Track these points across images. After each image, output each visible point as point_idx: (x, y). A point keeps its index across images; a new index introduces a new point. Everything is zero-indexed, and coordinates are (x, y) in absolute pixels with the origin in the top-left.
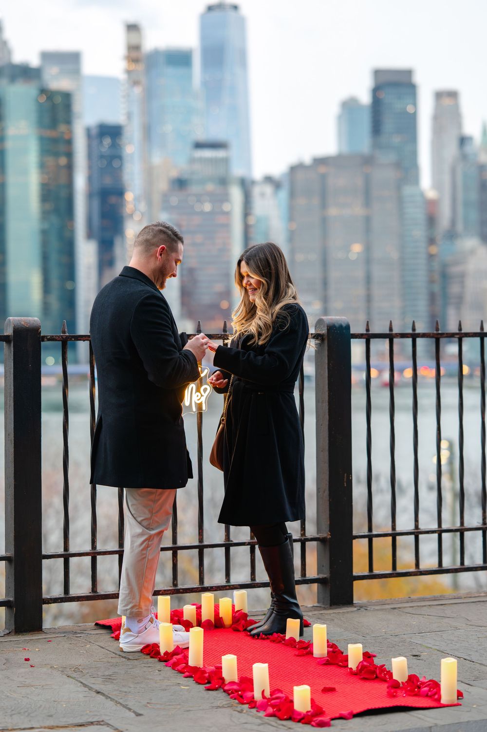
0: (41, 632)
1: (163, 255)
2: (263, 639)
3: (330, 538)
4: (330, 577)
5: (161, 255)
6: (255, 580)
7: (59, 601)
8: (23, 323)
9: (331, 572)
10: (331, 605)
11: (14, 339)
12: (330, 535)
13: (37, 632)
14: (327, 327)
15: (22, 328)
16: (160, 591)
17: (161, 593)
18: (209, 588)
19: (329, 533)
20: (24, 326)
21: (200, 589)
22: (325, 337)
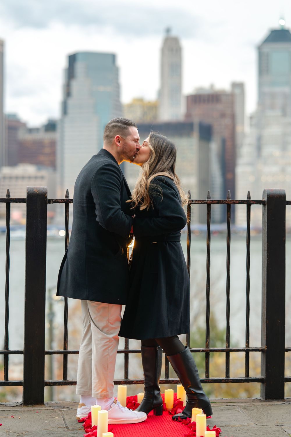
0: (42, 405)
1: (120, 142)
2: (180, 421)
3: (266, 350)
4: (266, 378)
5: (119, 142)
6: (208, 377)
7: (58, 384)
8: (35, 190)
9: (267, 375)
10: (266, 399)
11: (27, 201)
12: (266, 347)
13: (39, 405)
14: (268, 195)
15: (33, 193)
16: (134, 381)
17: (134, 382)
18: (171, 381)
19: (266, 346)
20: (35, 192)
21: (164, 381)
22: (266, 203)
